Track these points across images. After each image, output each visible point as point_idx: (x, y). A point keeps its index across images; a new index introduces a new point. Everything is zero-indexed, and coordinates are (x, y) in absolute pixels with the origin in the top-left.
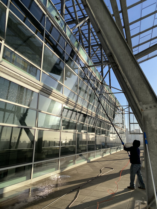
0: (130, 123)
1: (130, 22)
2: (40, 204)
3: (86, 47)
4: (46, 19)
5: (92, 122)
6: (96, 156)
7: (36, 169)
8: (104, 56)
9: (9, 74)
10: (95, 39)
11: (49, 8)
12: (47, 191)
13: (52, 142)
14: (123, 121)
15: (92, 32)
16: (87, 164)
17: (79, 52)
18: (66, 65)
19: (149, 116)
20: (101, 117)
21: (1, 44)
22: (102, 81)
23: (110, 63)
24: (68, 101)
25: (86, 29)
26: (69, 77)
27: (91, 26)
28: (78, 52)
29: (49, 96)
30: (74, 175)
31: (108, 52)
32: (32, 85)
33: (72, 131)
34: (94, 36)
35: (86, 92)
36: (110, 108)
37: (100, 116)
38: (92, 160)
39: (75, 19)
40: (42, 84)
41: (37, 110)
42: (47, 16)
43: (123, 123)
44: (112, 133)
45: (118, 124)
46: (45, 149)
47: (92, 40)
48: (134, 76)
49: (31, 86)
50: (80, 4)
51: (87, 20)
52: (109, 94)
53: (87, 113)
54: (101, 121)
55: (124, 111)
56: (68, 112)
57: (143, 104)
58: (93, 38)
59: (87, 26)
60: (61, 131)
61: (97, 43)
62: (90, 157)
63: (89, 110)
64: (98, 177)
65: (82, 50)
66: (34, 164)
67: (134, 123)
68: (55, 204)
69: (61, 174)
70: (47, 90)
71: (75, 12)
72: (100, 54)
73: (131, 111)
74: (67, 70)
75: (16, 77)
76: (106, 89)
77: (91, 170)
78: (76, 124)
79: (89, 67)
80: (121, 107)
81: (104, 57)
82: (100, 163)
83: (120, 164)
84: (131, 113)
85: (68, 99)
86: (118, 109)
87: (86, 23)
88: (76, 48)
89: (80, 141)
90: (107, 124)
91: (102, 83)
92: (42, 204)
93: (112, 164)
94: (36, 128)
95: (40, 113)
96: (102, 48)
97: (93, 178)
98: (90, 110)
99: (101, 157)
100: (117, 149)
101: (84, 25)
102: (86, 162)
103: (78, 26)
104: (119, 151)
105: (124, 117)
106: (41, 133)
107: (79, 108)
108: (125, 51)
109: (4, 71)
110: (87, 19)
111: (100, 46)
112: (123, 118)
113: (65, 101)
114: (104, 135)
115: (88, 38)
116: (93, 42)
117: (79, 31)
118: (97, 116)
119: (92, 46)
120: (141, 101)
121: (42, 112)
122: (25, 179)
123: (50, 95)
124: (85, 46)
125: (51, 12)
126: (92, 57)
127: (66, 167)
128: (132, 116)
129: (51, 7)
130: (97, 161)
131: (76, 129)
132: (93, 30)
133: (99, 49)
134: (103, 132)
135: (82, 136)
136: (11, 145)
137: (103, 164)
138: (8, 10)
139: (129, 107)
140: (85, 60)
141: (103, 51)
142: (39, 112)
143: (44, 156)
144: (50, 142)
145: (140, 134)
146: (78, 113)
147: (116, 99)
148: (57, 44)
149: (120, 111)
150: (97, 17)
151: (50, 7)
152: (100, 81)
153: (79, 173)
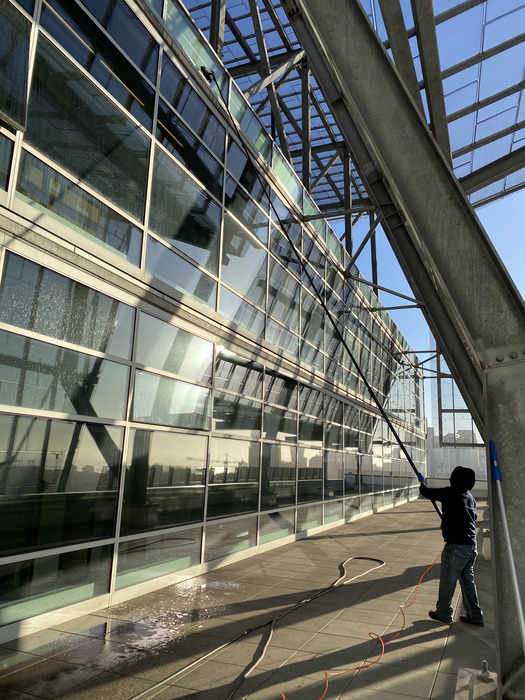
0: (441, 411)
1: (443, 69)
2: (141, 675)
3: (295, 154)
4: (160, 58)
5: (314, 403)
6: (327, 520)
7: (125, 560)
8: (354, 183)
9: (40, 243)
10: (326, 126)
11: (172, 22)
12: (162, 634)
13: (180, 470)
14: (417, 401)
15: (316, 104)
16: (296, 546)
17: (271, 169)
18: (229, 212)
19: (509, 387)
20: (342, 388)
21: (14, 143)
22: (349, 268)
23: (377, 207)
24: (233, 333)
25: (296, 94)
26: (239, 253)
27: (312, 81)
28: (266, 171)
29: (170, 318)
30: (251, 581)
31: (368, 168)
32: (114, 280)
33: (247, 433)
34: (321, 115)
35: (293, 305)
36: (375, 360)
37: (340, 385)
38: (313, 530)
39: (258, 58)
40: (147, 278)
41: (130, 363)
42: (166, 48)
43: (417, 411)
44: (380, 443)
45: (401, 411)
46: (157, 493)
47: (315, 128)
48: (459, 251)
49: (112, 283)
50: (276, 7)
51: (299, 62)
52: (372, 310)
54: (344, 403)
55: (422, 369)
56: (233, 370)
57: (489, 344)
58: (318, 122)
59: (300, 81)
60: (210, 434)
61: (333, 140)
62: (305, 521)
63: (302, 364)
64: (332, 588)
65: (280, 162)
66: (120, 544)
67: (454, 411)
68: (190, 675)
69: (209, 576)
70: (166, 298)
71: (258, 35)
72: (342, 177)
73: (445, 368)
74: (232, 231)
75: (62, 254)
76: (361, 293)
77: (310, 565)
78: (260, 411)
79: (305, 219)
80: (411, 357)
81: (355, 186)
82: (339, 543)
83: (408, 547)
84: (446, 376)
85: (233, 328)
86: (402, 364)
87: (294, 73)
88: (261, 157)
89: (274, 469)
90: (365, 411)
91: (347, 275)
92: (147, 675)
93: (381, 545)
94: (128, 424)
95: (140, 374)
96: (347, 157)
97: (316, 591)
98: (306, 365)
99: (342, 522)
100: (398, 495)
101: (289, 80)
102: (292, 538)
103: (267, 82)
104: (402, 502)
105: (421, 388)
106: (142, 439)
107: (269, 358)
108: (428, 167)
110: (299, 57)
111: (342, 149)
112: (417, 391)
113: (222, 334)
114: (352, 450)
115: (300, 123)
116: (318, 136)
117: (270, 97)
118: (329, 383)
119: (316, 149)
120: (480, 336)
121: (149, 369)
122: (91, 593)
123: (173, 314)
124: (291, 149)
125: (178, 34)
126: (314, 185)
127: (224, 556)
128: (449, 385)
129: (180, 19)
130: (331, 537)
131: (260, 429)
132: (319, 96)
133: (338, 160)
134: (352, 440)
135: (278, 452)
136: (46, 479)
137: (350, 546)
138: (35, 30)
139: (438, 356)
140: (291, 198)
141: (351, 166)
142: (138, 372)
143: (153, 517)
144: (172, 469)
145: (474, 445)
146: (266, 376)
147: (394, 327)
148: (198, 144)
149: (406, 367)
150: (334, 53)
151: (174, 18)
152: (341, 266)
153: (268, 574)
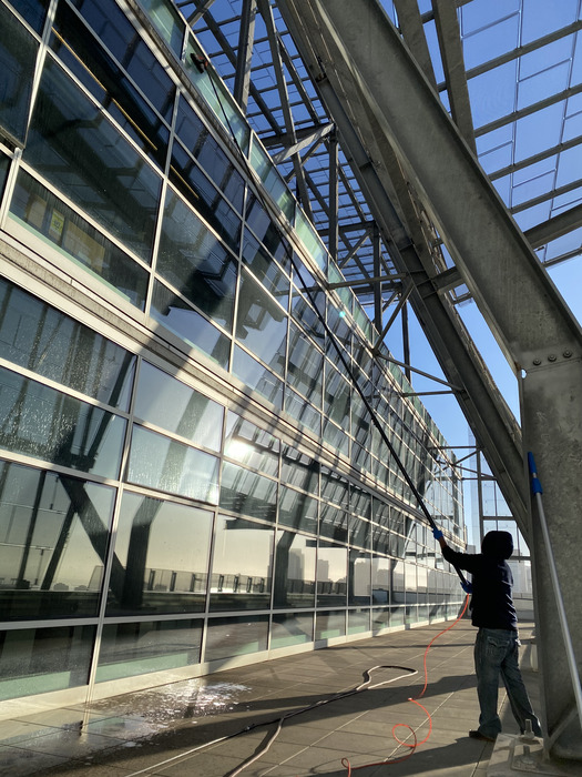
0: (482, 518)
2: (118, 764)
3: (321, 233)
4: (177, 100)
6: (349, 633)
7: (113, 648)
8: (384, 266)
9: (33, 269)
10: (355, 204)
14: (456, 505)
15: (345, 180)
16: (314, 655)
17: (293, 230)
18: (246, 268)
20: (371, 479)
21: (11, 160)
22: (377, 346)
24: (247, 399)
25: (323, 169)
27: (340, 157)
29: (177, 372)
30: (258, 684)
31: (398, 234)
32: (115, 322)
34: (350, 192)
35: (313, 384)
36: (409, 452)
37: (368, 474)
38: (334, 640)
39: (284, 131)
40: (153, 324)
41: (127, 416)
42: (184, 90)
43: (455, 517)
47: (344, 206)
49: (111, 324)
50: (303, 80)
51: (326, 136)
52: (404, 395)
53: (319, 455)
54: (376, 500)
55: (461, 468)
57: (524, 348)
58: (347, 199)
59: (327, 156)
60: (216, 510)
61: (362, 219)
62: (325, 629)
63: (325, 444)
64: (354, 693)
65: (304, 227)
66: (106, 626)
67: (497, 518)
68: (177, 766)
70: (171, 348)
71: (285, 106)
72: (371, 259)
73: (486, 470)
75: (57, 285)
76: (391, 375)
77: (330, 671)
79: (330, 287)
80: (447, 453)
81: (386, 269)
82: (364, 653)
83: (443, 659)
84: (487, 478)
85: (247, 393)
86: (439, 461)
87: (322, 148)
88: (283, 214)
89: (293, 581)
90: (396, 508)
91: (376, 353)
92: (125, 764)
93: (414, 657)
94: (122, 486)
95: (137, 430)
96: (378, 237)
97: (335, 694)
98: (329, 447)
99: (368, 634)
101: (315, 155)
102: (309, 646)
103: (292, 151)
104: (439, 620)
105: (459, 490)
107: (287, 432)
109: (13, 256)
110: (326, 130)
111: (372, 230)
112: (455, 494)
113: (234, 398)
115: (327, 200)
116: (346, 215)
117: (296, 171)
118: (355, 472)
119: (344, 229)
121: (149, 425)
122: (67, 683)
123: (179, 367)
125: (198, 80)
128: (490, 488)
130: (354, 648)
132: (348, 172)
133: (367, 241)
134: (383, 546)
137: (376, 656)
138: (43, 52)
139: (477, 453)
140: (315, 263)
141: (382, 248)
142: (135, 428)
145: (520, 558)
147: (428, 418)
149: (443, 466)
152: (370, 343)
153: (280, 678)
